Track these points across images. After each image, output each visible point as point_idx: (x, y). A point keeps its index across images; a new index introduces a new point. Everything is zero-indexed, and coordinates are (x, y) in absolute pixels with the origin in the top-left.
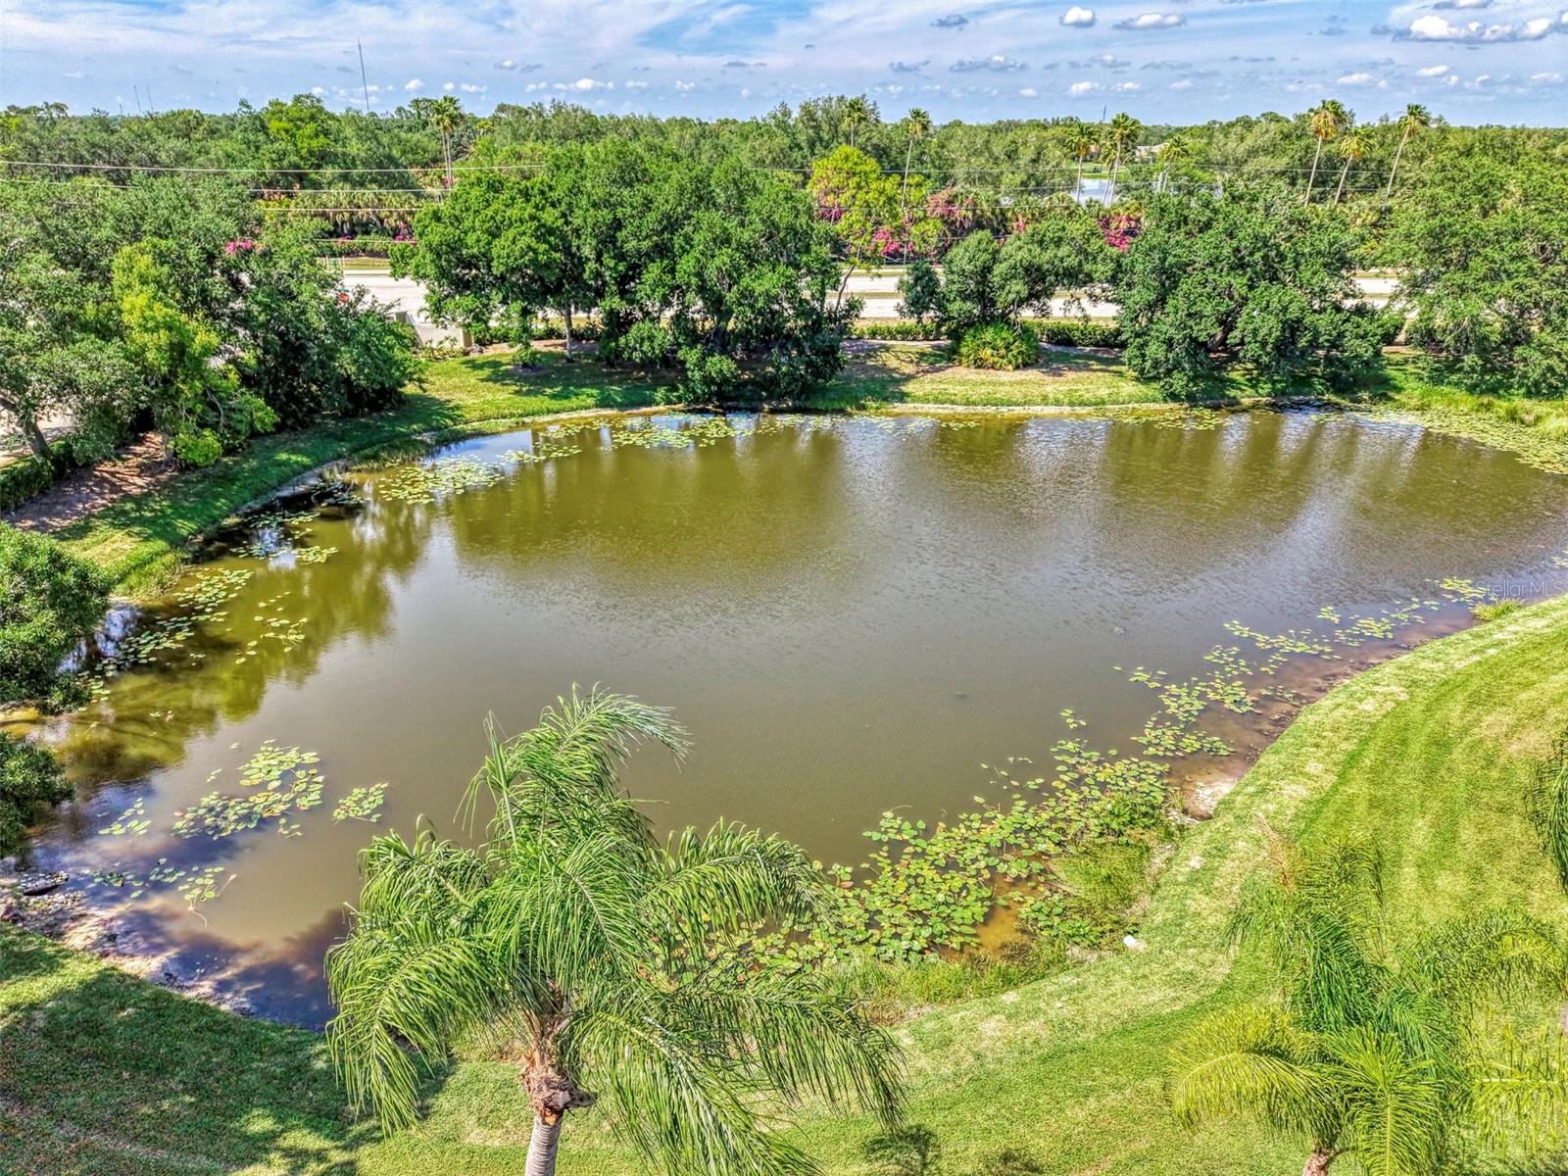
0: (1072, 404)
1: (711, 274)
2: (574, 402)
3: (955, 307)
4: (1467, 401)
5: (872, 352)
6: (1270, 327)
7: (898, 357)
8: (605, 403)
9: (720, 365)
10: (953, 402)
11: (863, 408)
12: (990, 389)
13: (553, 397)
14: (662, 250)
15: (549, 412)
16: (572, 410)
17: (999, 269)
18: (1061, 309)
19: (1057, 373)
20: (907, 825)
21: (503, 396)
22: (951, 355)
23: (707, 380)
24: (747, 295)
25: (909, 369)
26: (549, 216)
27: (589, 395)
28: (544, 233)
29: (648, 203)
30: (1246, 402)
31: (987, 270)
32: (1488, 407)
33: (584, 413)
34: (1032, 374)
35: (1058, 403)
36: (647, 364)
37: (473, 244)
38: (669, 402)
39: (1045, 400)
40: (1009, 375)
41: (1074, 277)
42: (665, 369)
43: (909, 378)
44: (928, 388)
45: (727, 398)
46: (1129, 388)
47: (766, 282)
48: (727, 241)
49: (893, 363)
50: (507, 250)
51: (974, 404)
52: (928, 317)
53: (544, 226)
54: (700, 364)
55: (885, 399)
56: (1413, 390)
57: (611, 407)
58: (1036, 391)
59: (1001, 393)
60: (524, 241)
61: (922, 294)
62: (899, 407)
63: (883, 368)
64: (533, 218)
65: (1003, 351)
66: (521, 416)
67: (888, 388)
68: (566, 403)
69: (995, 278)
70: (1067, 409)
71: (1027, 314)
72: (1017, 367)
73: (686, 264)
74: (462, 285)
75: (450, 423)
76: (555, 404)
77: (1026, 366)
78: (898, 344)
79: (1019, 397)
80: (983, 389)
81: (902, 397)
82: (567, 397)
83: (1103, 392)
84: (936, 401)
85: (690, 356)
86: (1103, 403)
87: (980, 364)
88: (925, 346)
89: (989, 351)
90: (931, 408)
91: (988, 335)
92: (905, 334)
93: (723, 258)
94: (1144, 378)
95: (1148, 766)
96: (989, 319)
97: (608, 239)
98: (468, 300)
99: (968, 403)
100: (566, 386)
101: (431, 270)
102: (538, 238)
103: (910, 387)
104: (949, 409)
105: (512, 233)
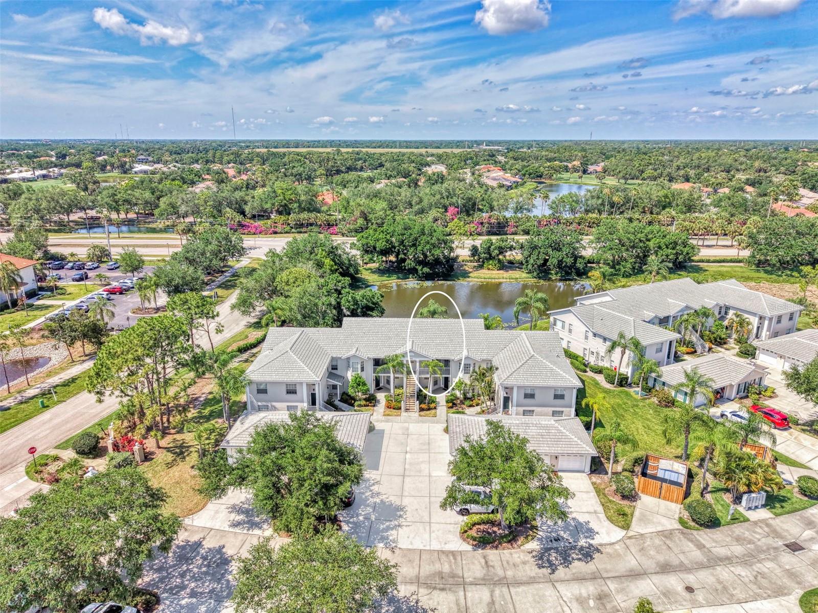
0: (510, 279)
1: (425, 250)
2: (392, 278)
3: (483, 255)
5: (462, 266)
6: (555, 261)
7: (468, 267)
8: (398, 278)
9: (426, 270)
10: (481, 278)
11: (459, 279)
13: (387, 277)
14: (414, 245)
16: (392, 280)
17: (492, 247)
18: (509, 256)
19: (507, 271)
21: (376, 277)
22: (481, 267)
23: (423, 273)
24: (433, 255)
25: (471, 270)
26: (388, 237)
27: (395, 276)
28: (387, 241)
30: (554, 278)
33: (394, 281)
34: (501, 272)
35: (506, 278)
36: (409, 270)
37: (372, 243)
38: (413, 278)
39: (503, 278)
40: (496, 272)
42: (413, 271)
43: (471, 272)
44: (475, 275)
45: (428, 277)
46: (524, 275)
47: (437, 252)
48: (428, 243)
49: (467, 269)
50: (380, 245)
51: (486, 279)
52: (476, 258)
53: (387, 239)
54: (422, 270)
55: (465, 277)
57: (400, 279)
58: (501, 276)
59: (493, 276)
60: (384, 243)
61: (474, 252)
62: (468, 279)
63: (464, 270)
64: (385, 238)
65: (494, 266)
66: (381, 281)
67: (465, 275)
69: (492, 249)
70: (508, 280)
71: (501, 257)
72: (498, 270)
73: (419, 248)
74: (367, 252)
76: (388, 279)
77: (500, 269)
78: (469, 264)
79: (497, 277)
80: (489, 275)
81: (469, 277)
82: (390, 277)
83: (518, 276)
85: (419, 268)
87: (489, 269)
88: (476, 264)
89: (491, 266)
90: (476, 279)
91: (491, 262)
92: (471, 261)
93: (428, 247)
94: (527, 273)
96: (491, 258)
97: (401, 242)
98: (370, 255)
100: (389, 274)
101: (362, 249)
102: (387, 242)
103: (471, 275)
104: (480, 280)
105: (381, 241)
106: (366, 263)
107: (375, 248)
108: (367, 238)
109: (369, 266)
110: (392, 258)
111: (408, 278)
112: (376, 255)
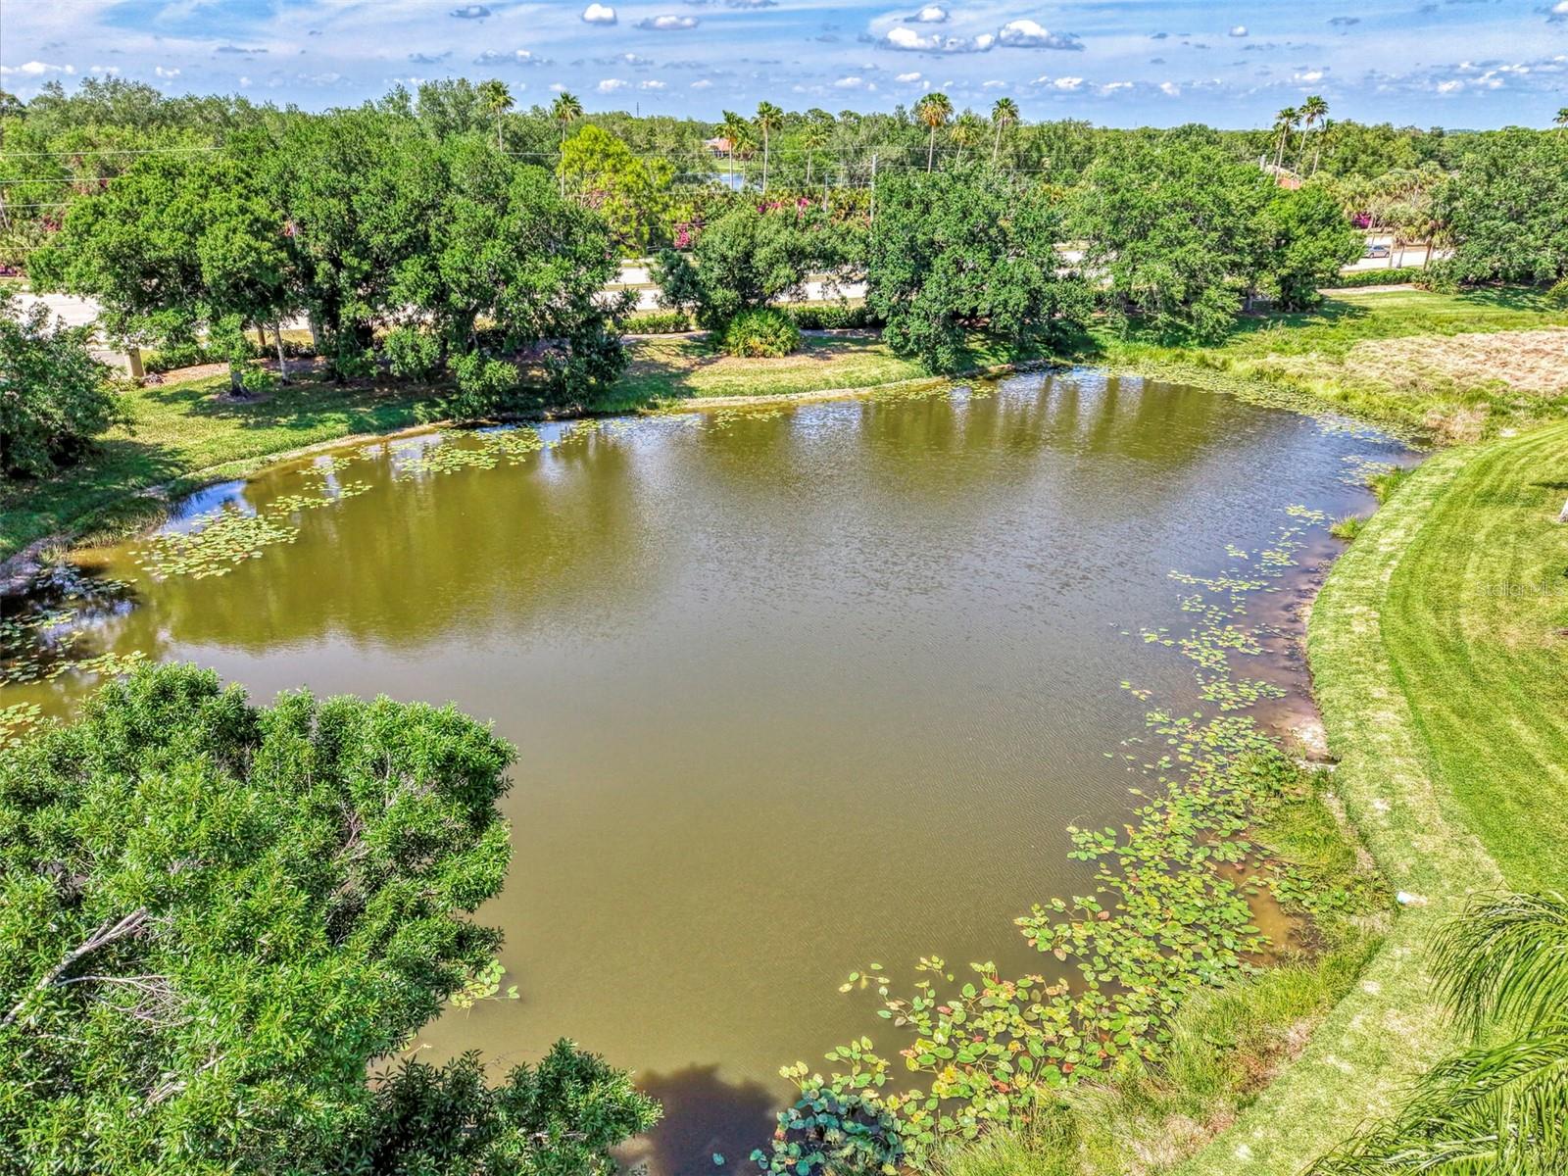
0: (852, 386)
2: (321, 430)
3: (717, 295)
4: (1166, 355)
5: (632, 348)
7: (663, 350)
8: (359, 427)
9: (501, 372)
10: (743, 394)
11: (655, 406)
12: (772, 377)
13: (293, 426)
14: (419, 244)
15: (295, 445)
16: (323, 440)
17: (761, 254)
18: (819, 292)
20: (1099, 837)
21: (227, 431)
22: (718, 345)
23: (488, 390)
25: (682, 363)
26: (260, 207)
27: (336, 422)
28: (261, 228)
29: (390, 192)
30: (994, 369)
31: (748, 256)
32: (1181, 356)
33: (337, 442)
34: (801, 360)
35: (840, 386)
36: (407, 379)
37: (165, 243)
38: (433, 420)
39: (828, 384)
40: (782, 362)
41: (830, 259)
42: (433, 381)
43: (687, 372)
44: (713, 380)
45: (504, 408)
46: (896, 367)
47: (546, 276)
49: (660, 357)
51: (763, 393)
52: (688, 309)
53: (257, 220)
54: (478, 372)
55: (674, 396)
56: (1115, 347)
57: (368, 432)
58: (815, 376)
59: (785, 380)
60: (241, 240)
61: (681, 284)
63: (654, 364)
64: (243, 211)
65: (772, 338)
66: (263, 453)
67: (671, 385)
68: (312, 432)
69: (758, 264)
70: (850, 391)
71: (783, 300)
72: (786, 354)
73: (450, 259)
74: (144, 300)
75: (178, 472)
76: (300, 435)
77: (793, 351)
78: (654, 338)
79: (801, 382)
80: (766, 378)
81: (691, 392)
82: (310, 426)
83: (876, 372)
84: (726, 393)
85: (463, 365)
86: (879, 382)
87: (750, 352)
88: (681, 338)
89: (757, 339)
91: (753, 322)
92: (657, 327)
94: (903, 352)
95: (1237, 722)
97: (345, 235)
98: (170, 317)
99: (756, 393)
100: (302, 413)
101: (107, 282)
102: (256, 235)
103: (693, 381)
104: (739, 402)
105: (220, 230)
106: (158, 369)
107: (190, 271)
108: (128, 216)
109: (175, 380)
110: (299, 329)
111: (413, 422)
112: (204, 311)
